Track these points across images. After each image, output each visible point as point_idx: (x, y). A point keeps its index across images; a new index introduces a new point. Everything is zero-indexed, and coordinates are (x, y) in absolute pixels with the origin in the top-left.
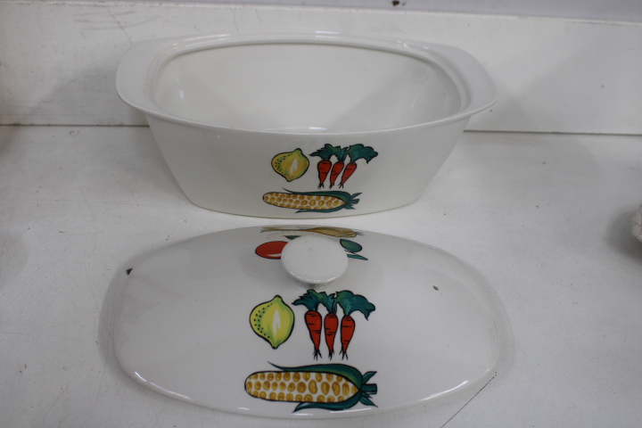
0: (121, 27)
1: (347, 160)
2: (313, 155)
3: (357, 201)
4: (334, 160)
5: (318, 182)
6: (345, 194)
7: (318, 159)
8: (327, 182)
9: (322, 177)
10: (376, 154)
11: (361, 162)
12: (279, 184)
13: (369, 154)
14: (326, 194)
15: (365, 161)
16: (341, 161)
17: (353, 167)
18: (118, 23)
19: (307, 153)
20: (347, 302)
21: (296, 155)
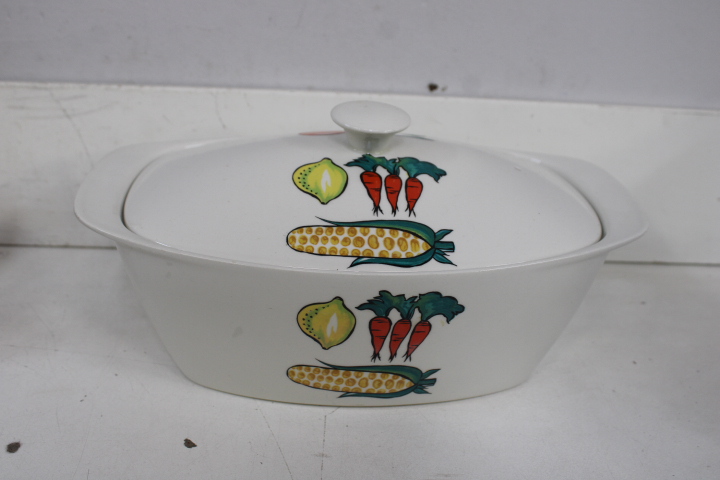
0: (68, 117)
1: (416, 318)
2: (361, 307)
3: (433, 382)
4: (395, 316)
5: (370, 350)
6: (415, 371)
7: (369, 315)
8: (385, 352)
9: (377, 342)
10: (461, 309)
11: (437, 321)
12: (312, 353)
13: (451, 308)
14: (385, 370)
15: (445, 319)
16: (406, 318)
17: (424, 328)
18: (64, 110)
19: (352, 304)
20: (411, 166)
21: (335, 306)
